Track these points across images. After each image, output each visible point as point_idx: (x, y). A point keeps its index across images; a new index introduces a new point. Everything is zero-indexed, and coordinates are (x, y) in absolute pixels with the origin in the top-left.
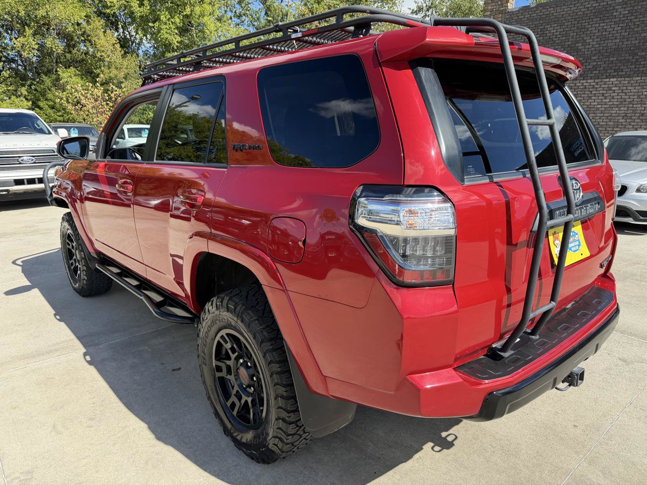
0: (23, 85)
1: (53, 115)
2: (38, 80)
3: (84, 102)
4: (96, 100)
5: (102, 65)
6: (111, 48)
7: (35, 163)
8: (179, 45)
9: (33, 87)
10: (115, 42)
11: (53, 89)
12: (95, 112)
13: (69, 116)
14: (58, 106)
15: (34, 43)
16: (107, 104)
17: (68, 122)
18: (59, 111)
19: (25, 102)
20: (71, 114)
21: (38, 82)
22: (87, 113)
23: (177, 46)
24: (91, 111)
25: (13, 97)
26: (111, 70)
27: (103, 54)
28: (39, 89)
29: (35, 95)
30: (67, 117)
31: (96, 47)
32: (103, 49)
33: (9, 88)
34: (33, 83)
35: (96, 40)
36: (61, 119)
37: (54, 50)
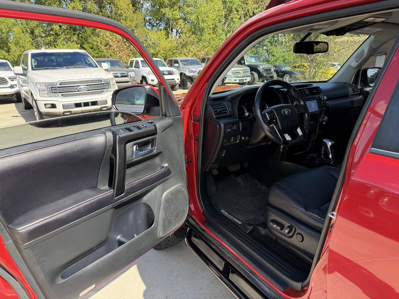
0: (74, 34)
1: (92, 53)
2: (83, 30)
3: (111, 44)
4: (118, 42)
5: (121, 19)
6: (127, 7)
7: (89, 90)
8: (169, 3)
9: (80, 35)
10: (129, 3)
11: (92, 36)
12: (118, 50)
13: (102, 53)
14: (95, 47)
15: (80, 6)
16: (125, 45)
17: (101, 57)
18: (96, 50)
19: (77, 46)
20: (103, 52)
21: (83, 32)
22: (113, 51)
23: (168, 4)
24: (115, 49)
25: (69, 42)
26: (127, 22)
27: (122, 11)
28: (83, 37)
29: (81, 40)
30: (101, 54)
31: (117, 7)
32: (122, 8)
33: (67, 37)
34: (80, 33)
35: (118, 2)
36: (97, 55)
37: (92, 10)
